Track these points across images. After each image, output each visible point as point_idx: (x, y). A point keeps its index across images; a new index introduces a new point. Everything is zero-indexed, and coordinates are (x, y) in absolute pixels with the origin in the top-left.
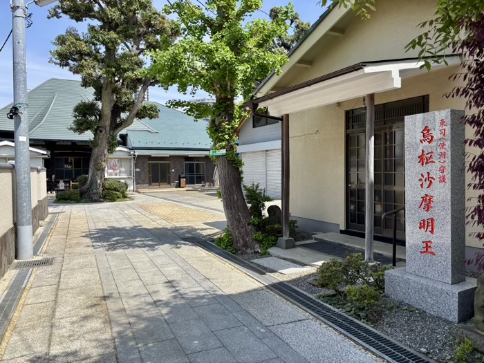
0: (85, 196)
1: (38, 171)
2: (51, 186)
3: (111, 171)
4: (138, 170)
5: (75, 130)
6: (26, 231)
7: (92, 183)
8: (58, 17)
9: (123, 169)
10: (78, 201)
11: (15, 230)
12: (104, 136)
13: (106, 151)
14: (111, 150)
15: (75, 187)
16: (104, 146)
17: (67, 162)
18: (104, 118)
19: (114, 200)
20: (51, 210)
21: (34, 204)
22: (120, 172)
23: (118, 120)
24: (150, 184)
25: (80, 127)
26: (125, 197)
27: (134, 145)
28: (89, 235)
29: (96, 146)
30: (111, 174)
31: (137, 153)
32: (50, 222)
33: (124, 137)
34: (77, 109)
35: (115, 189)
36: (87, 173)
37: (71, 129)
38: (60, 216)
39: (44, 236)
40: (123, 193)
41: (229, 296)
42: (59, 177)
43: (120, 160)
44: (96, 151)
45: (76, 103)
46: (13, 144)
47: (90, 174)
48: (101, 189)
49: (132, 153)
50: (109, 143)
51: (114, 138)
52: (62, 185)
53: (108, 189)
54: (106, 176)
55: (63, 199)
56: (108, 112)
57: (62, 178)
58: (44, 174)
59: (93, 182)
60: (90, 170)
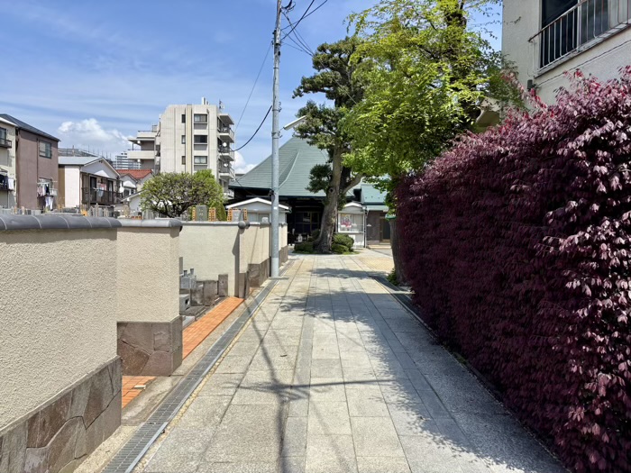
0: (317, 248)
1: (282, 226)
2: (291, 239)
3: (343, 226)
4: (369, 225)
5: (311, 190)
6: (276, 261)
7: (322, 237)
8: (301, 96)
9: (355, 225)
10: (311, 253)
11: (270, 259)
12: (335, 194)
13: (335, 209)
14: (340, 208)
15: (310, 240)
16: (335, 203)
17: (306, 215)
18: (334, 179)
19: (341, 253)
20: (289, 257)
21: (280, 249)
22: (353, 227)
23: (348, 179)
24: (381, 241)
25: (315, 186)
26: (351, 251)
27: (367, 201)
28: (311, 271)
29: (327, 204)
30: (343, 229)
31: (369, 208)
32: (288, 264)
33: (358, 193)
34: (313, 172)
35: (343, 244)
36: (320, 228)
37: (308, 189)
38: (296, 262)
39: (284, 270)
40: (349, 247)
41: (367, 294)
42: (298, 231)
43: (353, 215)
44: (327, 208)
45: (312, 166)
46: (270, 203)
47: (322, 228)
48: (330, 243)
49: (364, 208)
50: (339, 201)
51: (343, 196)
52: (300, 239)
53: (337, 243)
54: (339, 231)
55: (300, 250)
56: (338, 174)
57: (301, 232)
58: (286, 228)
59: (324, 236)
60: (322, 225)
